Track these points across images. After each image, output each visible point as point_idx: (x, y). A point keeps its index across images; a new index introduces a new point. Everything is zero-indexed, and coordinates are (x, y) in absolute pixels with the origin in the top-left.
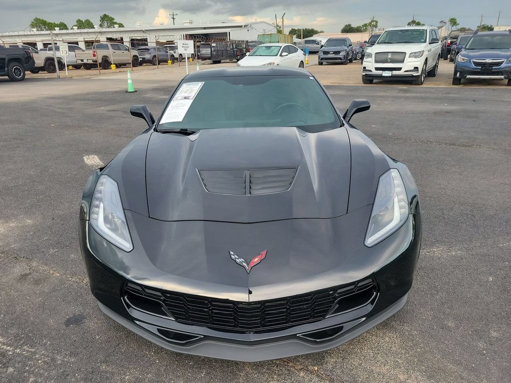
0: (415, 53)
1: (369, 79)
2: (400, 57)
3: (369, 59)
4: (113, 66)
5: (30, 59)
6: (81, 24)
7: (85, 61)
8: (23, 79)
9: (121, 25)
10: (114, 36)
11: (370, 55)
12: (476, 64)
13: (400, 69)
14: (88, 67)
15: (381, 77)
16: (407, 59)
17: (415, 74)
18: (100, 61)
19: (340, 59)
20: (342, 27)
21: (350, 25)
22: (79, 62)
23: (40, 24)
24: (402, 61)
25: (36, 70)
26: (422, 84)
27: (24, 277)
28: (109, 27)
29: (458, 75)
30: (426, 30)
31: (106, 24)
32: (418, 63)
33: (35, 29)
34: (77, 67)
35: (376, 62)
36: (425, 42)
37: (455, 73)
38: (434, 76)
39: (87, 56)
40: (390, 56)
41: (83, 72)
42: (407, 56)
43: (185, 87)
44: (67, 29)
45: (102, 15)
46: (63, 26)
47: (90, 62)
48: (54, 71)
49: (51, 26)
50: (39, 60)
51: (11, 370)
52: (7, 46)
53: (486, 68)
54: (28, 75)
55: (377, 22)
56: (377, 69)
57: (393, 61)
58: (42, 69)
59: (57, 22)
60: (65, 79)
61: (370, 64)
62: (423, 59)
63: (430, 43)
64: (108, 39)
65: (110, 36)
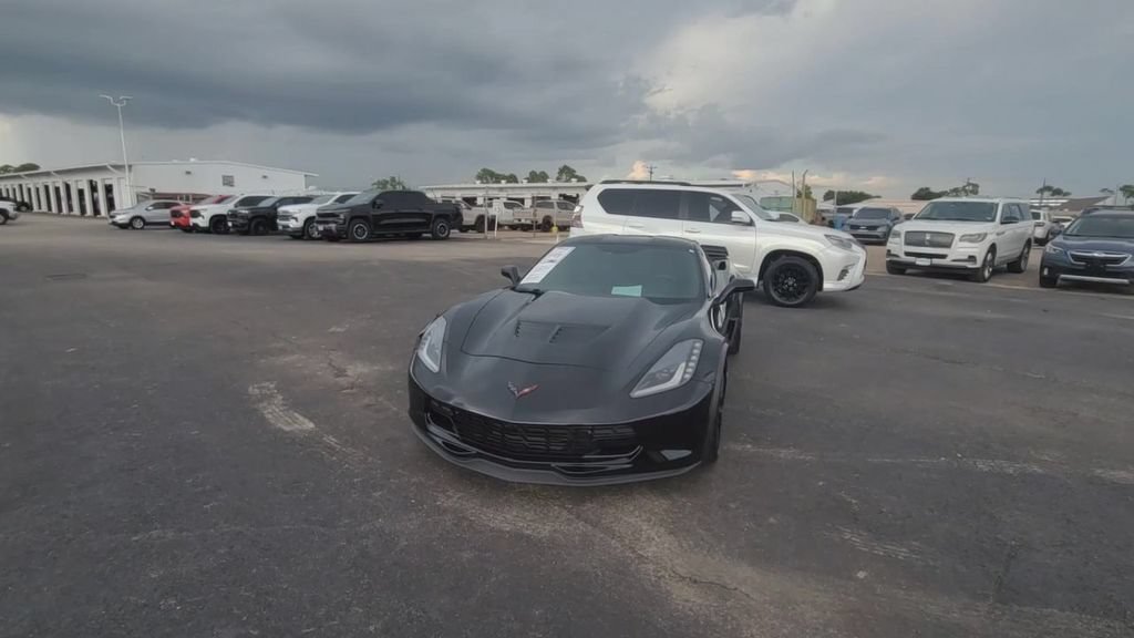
0: (971, 235)
1: (897, 267)
2: (945, 241)
3: (897, 240)
4: (555, 229)
5: (458, 215)
6: (535, 177)
7: (523, 221)
8: (446, 239)
9: (581, 179)
10: (569, 193)
11: (897, 235)
12: (1076, 258)
13: (944, 257)
14: (526, 228)
15: (913, 265)
16: (956, 243)
17: (970, 265)
18: (540, 222)
19: (877, 237)
20: (915, 191)
21: (927, 189)
22: (516, 222)
23: (488, 176)
24: (948, 246)
25: (464, 229)
26: (985, 281)
27: (369, 406)
28: (567, 181)
29: (1046, 272)
30: (997, 205)
31: (564, 177)
32: (975, 250)
33: (478, 182)
34: (513, 227)
35: (908, 243)
36: (993, 220)
37: (1042, 268)
38: (1019, 271)
39: (527, 214)
40: (928, 237)
41: (519, 233)
42: (957, 238)
43: (556, 250)
44: (517, 182)
45: (561, 166)
46: (512, 179)
47: (529, 222)
48: (483, 232)
49: (497, 178)
50: (469, 217)
51: (334, 458)
52: (440, 201)
53: (1095, 266)
54: (455, 233)
55: (976, 186)
56: (907, 254)
57: (933, 244)
58: (472, 228)
59: (507, 174)
60: (494, 240)
61: (897, 246)
62: (986, 245)
63: (1002, 223)
64: (560, 195)
65: (563, 192)
